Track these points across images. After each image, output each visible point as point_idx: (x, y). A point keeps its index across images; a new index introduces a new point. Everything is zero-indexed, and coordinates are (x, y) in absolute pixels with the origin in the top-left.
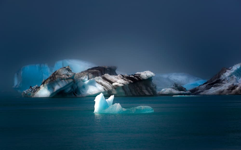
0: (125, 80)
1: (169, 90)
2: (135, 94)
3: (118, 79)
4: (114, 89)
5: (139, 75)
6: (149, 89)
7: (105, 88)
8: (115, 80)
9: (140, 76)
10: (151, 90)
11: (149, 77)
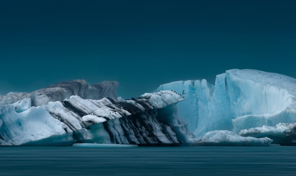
0: (114, 108)
1: (222, 134)
2: (135, 140)
3: (98, 108)
4: (86, 130)
5: (147, 99)
6: (169, 129)
7: (66, 126)
8: (91, 108)
9: (150, 101)
10: (174, 134)
11: (169, 104)
